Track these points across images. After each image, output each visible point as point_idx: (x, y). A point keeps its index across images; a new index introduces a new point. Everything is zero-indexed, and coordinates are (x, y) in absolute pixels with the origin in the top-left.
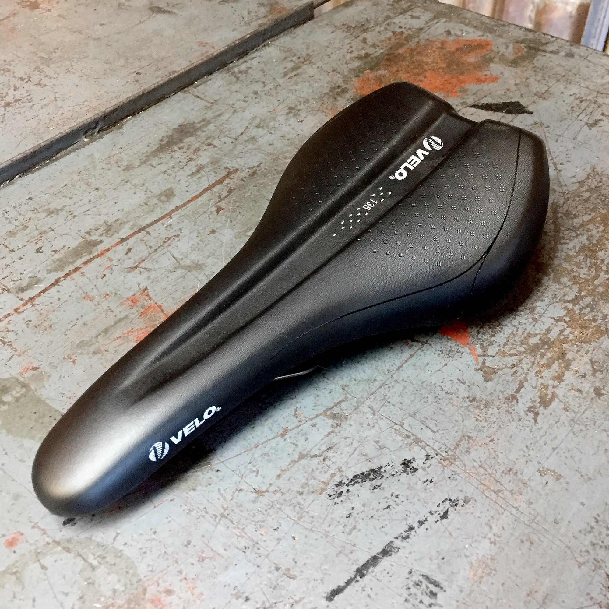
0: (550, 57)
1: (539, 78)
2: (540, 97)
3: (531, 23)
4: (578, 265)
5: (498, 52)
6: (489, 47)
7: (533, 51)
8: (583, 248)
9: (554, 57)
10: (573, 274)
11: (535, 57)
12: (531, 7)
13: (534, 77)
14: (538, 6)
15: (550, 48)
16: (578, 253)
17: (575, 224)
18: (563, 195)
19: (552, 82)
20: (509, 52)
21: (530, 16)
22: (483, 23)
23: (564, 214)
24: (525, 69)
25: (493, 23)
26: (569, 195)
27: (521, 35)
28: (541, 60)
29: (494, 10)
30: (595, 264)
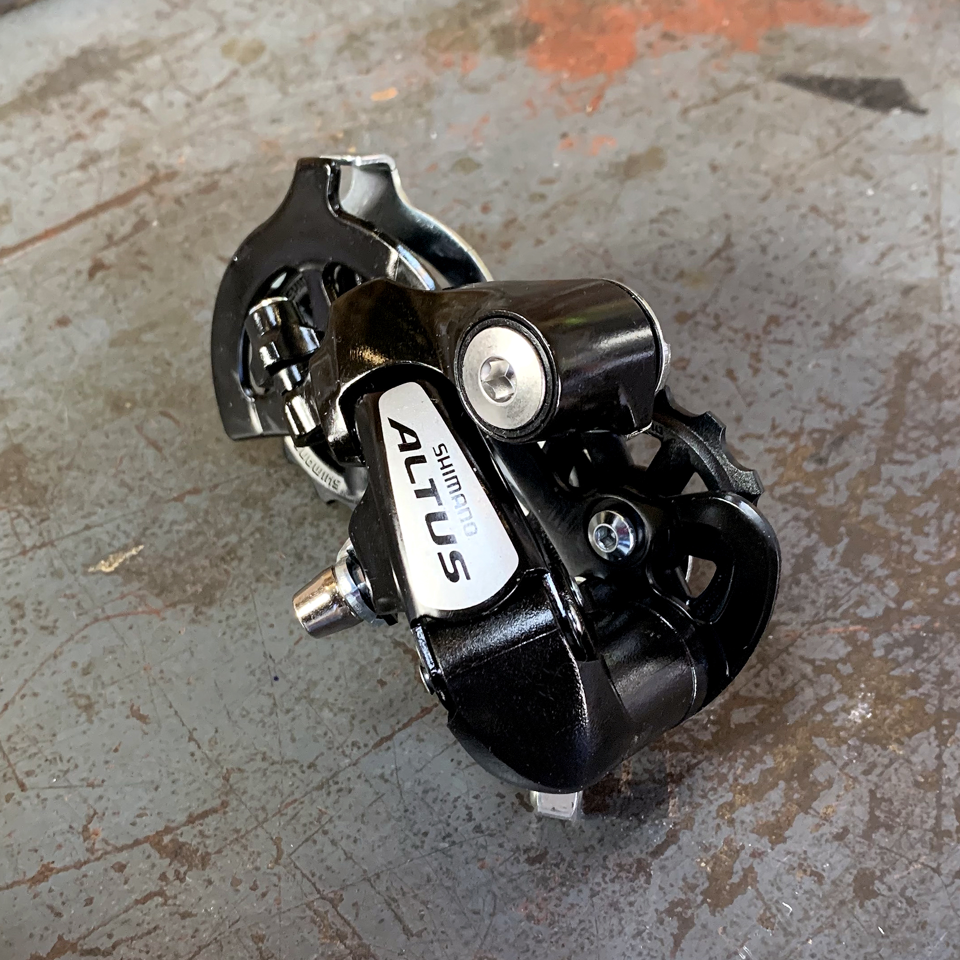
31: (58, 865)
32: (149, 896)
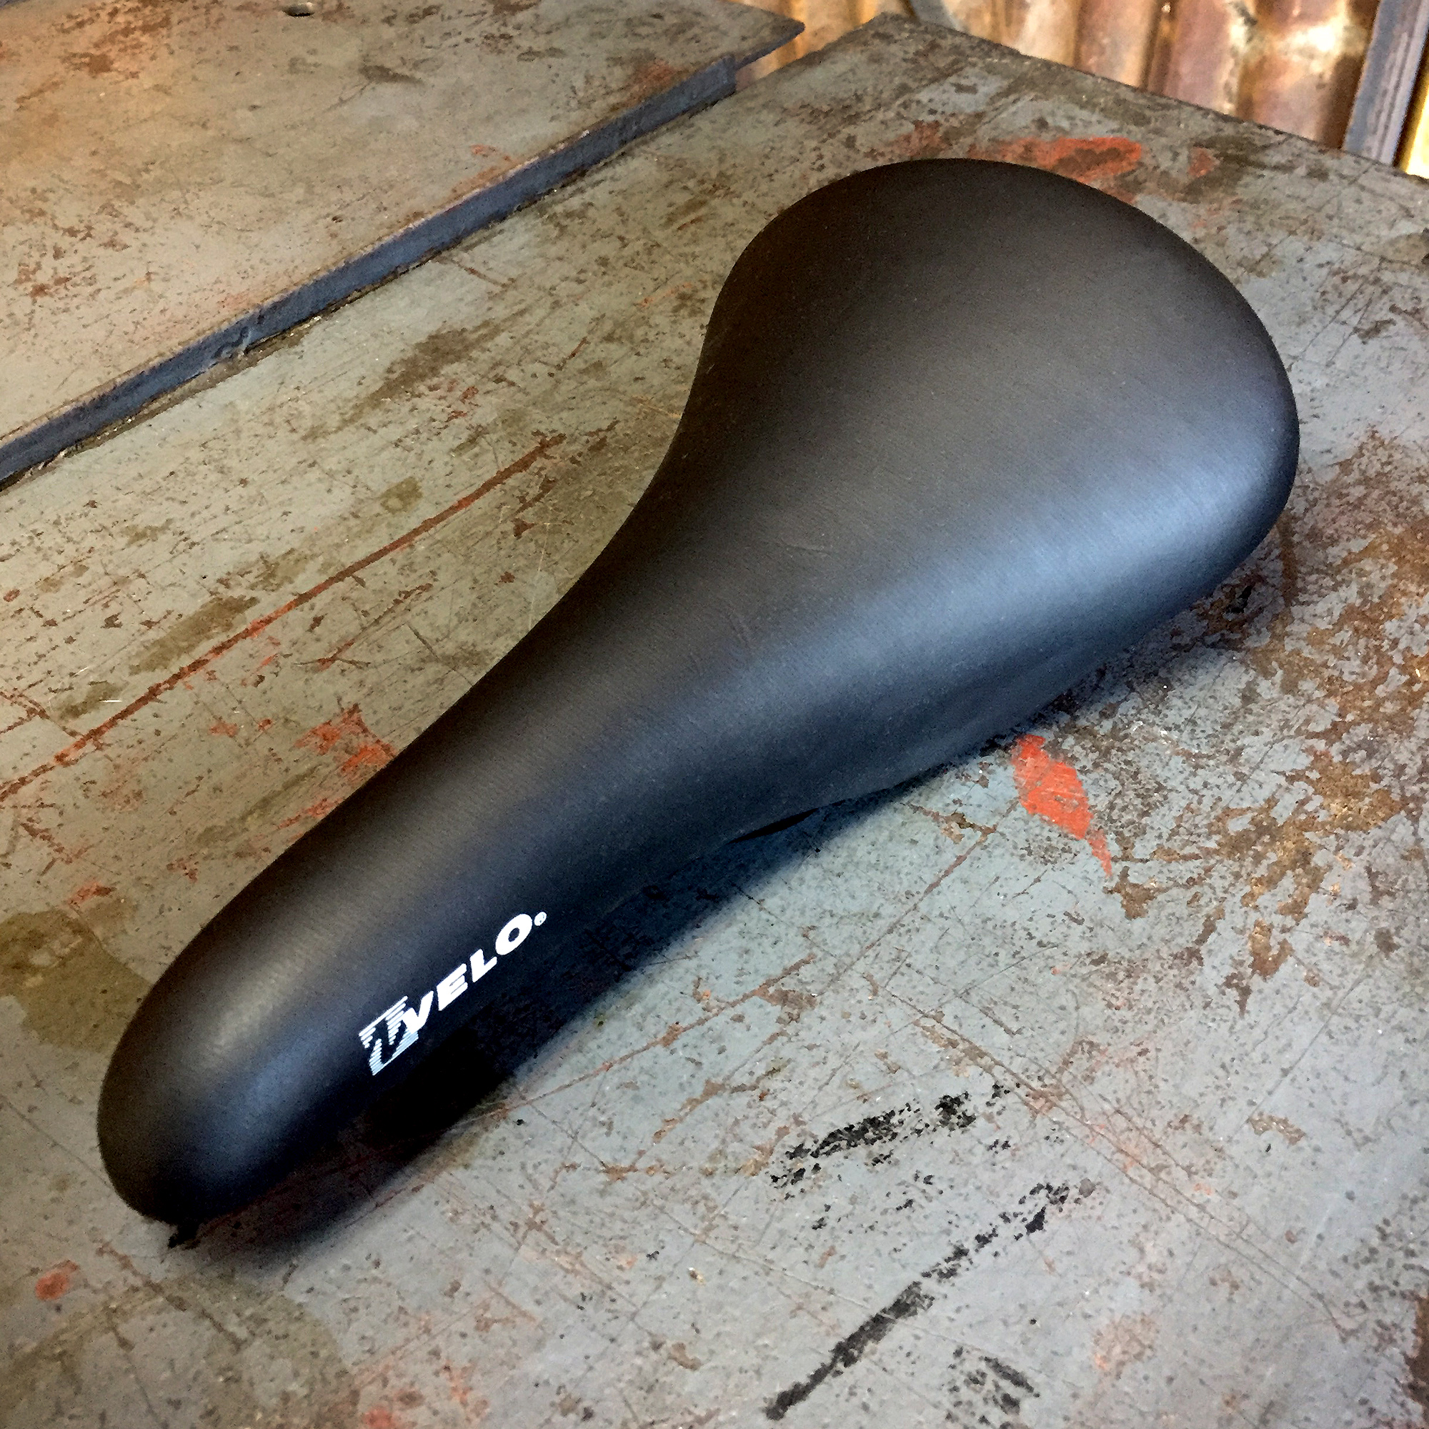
0: (1272, 178)
1: (1248, 226)
2: (1251, 270)
3: (1230, 101)
4: (1337, 651)
5: (1156, 168)
6: (1134, 155)
7: (1234, 166)
8: (1350, 613)
9: (1281, 178)
10: (1327, 673)
11: (1239, 179)
12: (1230, 64)
13: (1236, 225)
14: (1246, 61)
15: (1274, 158)
16: (1339, 625)
17: (1330, 560)
18: (1305, 494)
19: (1277, 237)
20: (1179, 168)
21: (1227, 85)
22: (1119, 102)
23: (1308, 536)
24: (1215, 205)
25: (1142, 101)
26: (1316, 494)
27: (1207, 129)
28: (1252, 186)
29: (1146, 72)
30: (1378, 649)
31: (683, 1025)
32: (773, 1038)
